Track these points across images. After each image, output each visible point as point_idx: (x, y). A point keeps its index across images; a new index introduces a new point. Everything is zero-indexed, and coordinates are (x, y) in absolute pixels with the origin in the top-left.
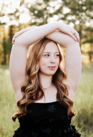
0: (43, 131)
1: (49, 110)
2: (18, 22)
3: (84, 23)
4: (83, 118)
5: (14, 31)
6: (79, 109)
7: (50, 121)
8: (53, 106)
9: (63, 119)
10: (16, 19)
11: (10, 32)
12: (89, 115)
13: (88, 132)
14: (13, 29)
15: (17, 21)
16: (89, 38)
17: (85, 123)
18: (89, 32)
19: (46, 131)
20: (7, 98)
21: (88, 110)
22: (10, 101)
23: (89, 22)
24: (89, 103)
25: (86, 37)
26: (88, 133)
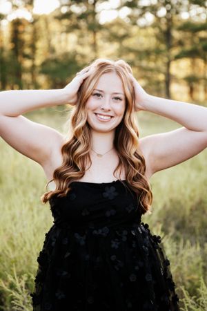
0: (95, 232)
1: (106, 195)
2: (32, 13)
3: (177, 13)
4: (174, 218)
5: (24, 32)
6: (166, 199)
7: (108, 214)
8: (113, 189)
9: (130, 211)
10: (26, 6)
11: (12, 35)
12: (188, 213)
13: (185, 244)
14: (21, 28)
15: (29, 11)
16: (188, 47)
17: (178, 228)
18: (188, 34)
19: (100, 231)
20: (15, 180)
21: (186, 202)
22: (22, 183)
23: (188, 10)
24: (185, 188)
25: (181, 43)
26: (184, 247)
